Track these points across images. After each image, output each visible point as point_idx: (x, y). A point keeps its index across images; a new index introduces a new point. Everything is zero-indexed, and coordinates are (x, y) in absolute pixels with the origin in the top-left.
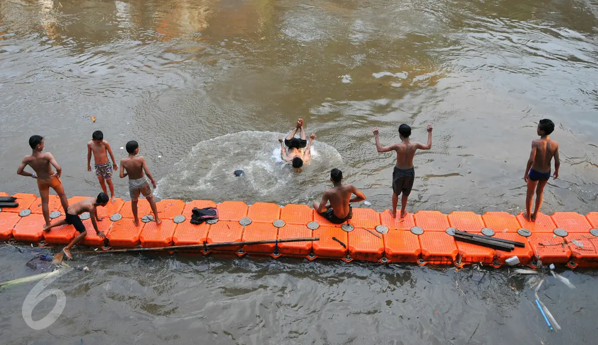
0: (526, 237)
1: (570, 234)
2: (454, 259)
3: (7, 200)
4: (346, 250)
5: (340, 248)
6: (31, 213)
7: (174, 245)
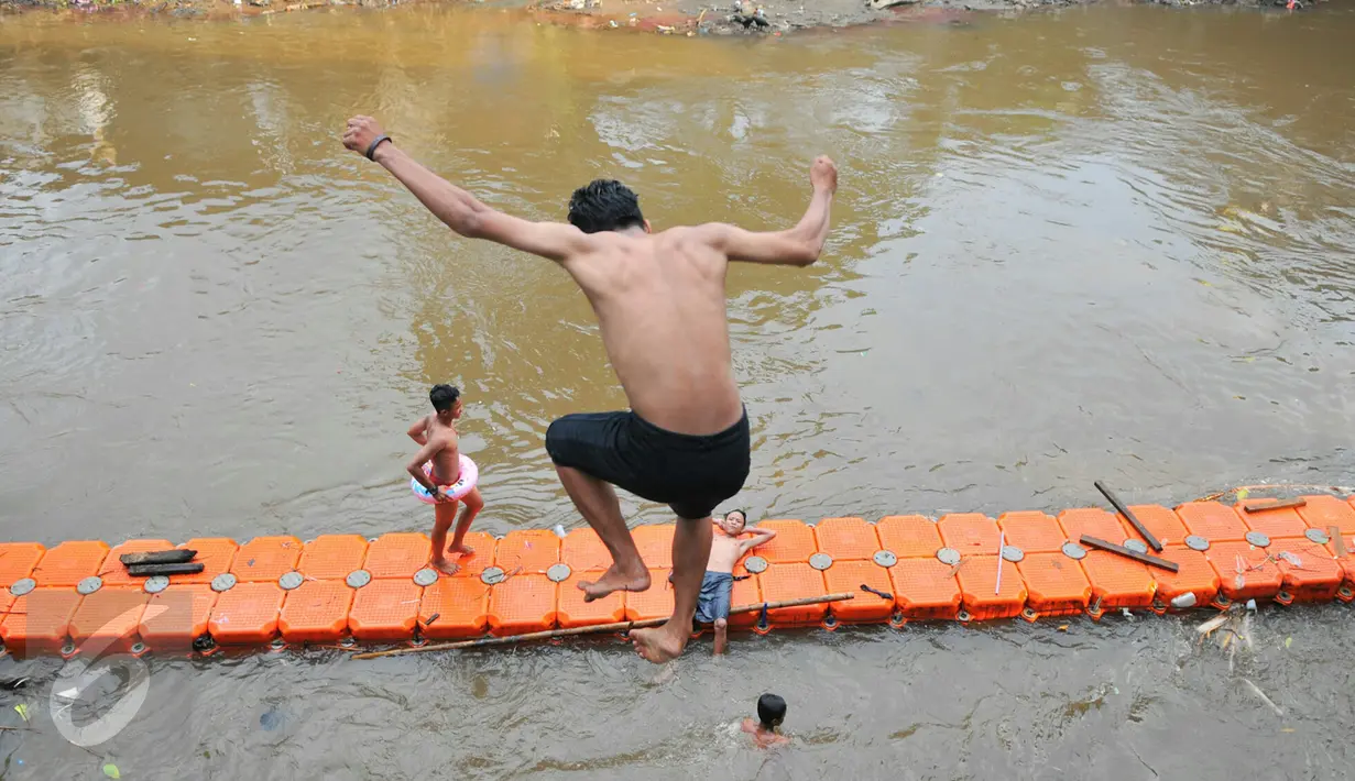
0: (1202, 551)
1: (1274, 541)
2: (1086, 605)
3: (176, 557)
4: (893, 604)
5: (883, 603)
6: (238, 582)
7: (561, 628)
